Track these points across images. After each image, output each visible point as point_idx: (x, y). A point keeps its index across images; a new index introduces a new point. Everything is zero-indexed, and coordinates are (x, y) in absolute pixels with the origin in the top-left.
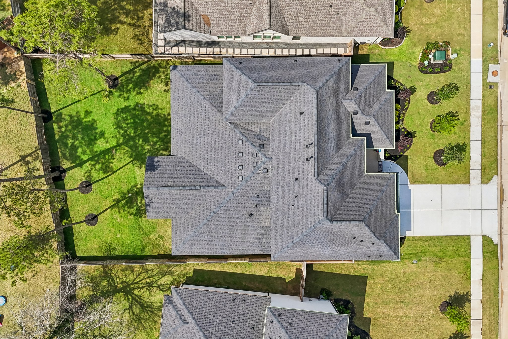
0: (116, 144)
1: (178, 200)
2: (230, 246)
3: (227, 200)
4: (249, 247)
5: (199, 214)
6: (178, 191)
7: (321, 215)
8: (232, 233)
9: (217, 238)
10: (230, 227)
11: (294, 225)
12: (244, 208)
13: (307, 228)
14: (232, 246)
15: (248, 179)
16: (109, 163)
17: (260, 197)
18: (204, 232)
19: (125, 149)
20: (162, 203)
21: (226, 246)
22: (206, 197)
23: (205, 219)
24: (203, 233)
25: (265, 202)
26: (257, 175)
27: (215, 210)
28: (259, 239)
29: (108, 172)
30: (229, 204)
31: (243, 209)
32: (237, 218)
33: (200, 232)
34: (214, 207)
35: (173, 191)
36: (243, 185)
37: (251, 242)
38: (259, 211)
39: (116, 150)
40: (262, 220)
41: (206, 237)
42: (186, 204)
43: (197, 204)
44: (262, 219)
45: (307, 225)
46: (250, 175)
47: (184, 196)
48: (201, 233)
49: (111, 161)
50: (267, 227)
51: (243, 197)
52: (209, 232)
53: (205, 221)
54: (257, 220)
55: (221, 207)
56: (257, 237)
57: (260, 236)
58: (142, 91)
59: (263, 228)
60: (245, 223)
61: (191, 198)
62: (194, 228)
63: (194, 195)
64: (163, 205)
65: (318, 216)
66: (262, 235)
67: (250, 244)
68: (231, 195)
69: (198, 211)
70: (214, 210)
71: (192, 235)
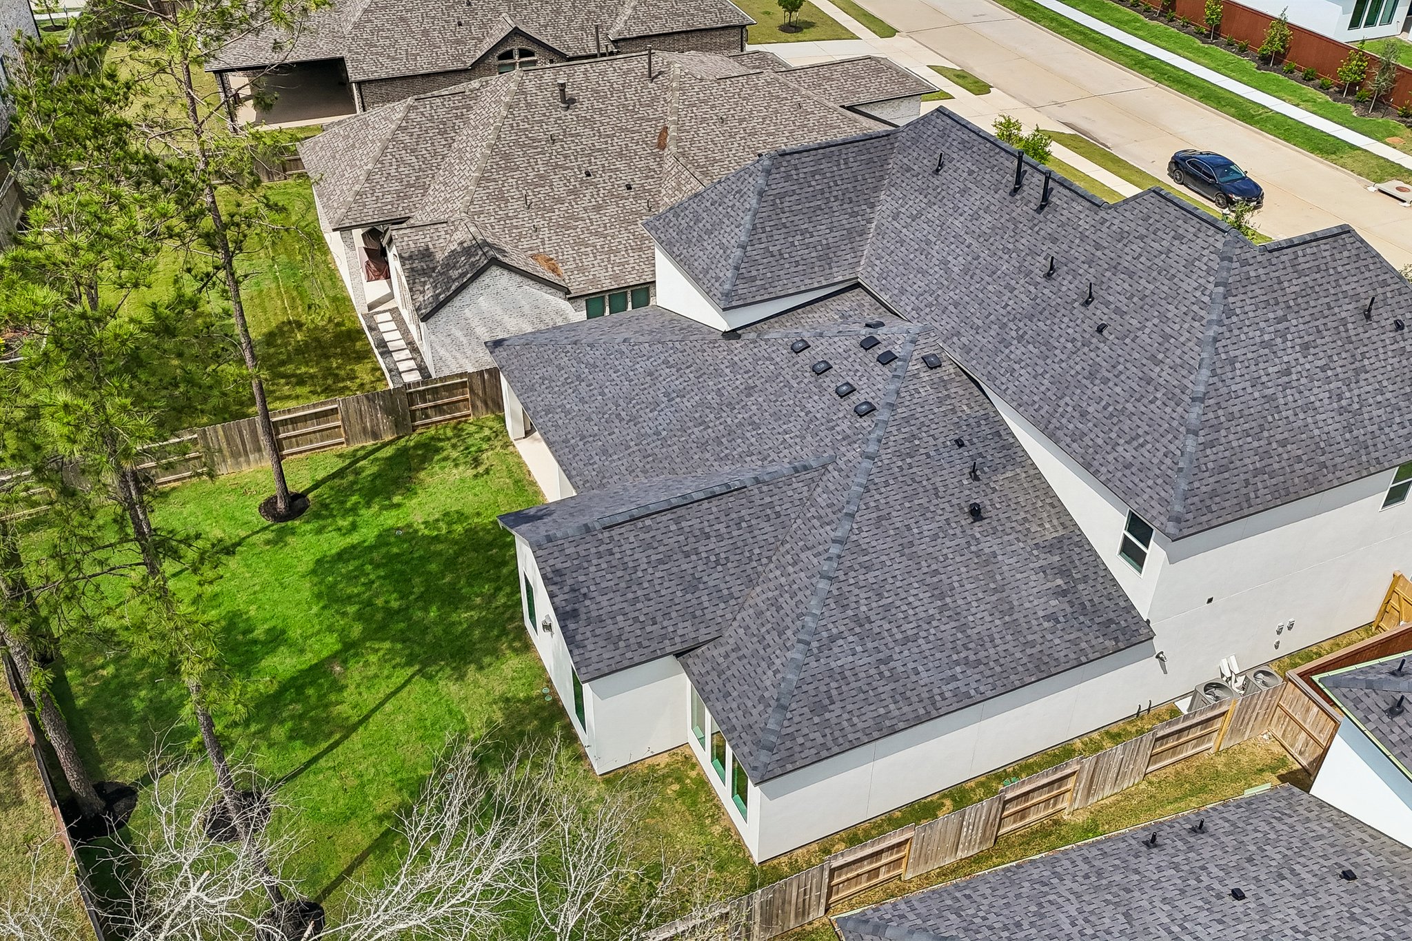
0: (338, 647)
1: (680, 556)
2: (972, 658)
3: (860, 485)
4: (1049, 637)
5: (783, 580)
6: (670, 516)
7: (1211, 240)
8: (948, 600)
9: (906, 640)
10: (929, 580)
11: (1153, 357)
12: (937, 497)
13: (1203, 313)
14: (982, 654)
15: (892, 399)
16: (326, 706)
17: (966, 443)
18: (843, 628)
19: (377, 651)
20: (623, 585)
21: (957, 663)
22: (778, 515)
23: (814, 580)
24: (840, 635)
25: (993, 455)
26: (915, 381)
27: (839, 534)
28: (1064, 593)
29: (331, 734)
30: (877, 497)
31: (935, 502)
32: (935, 537)
33: (825, 634)
34: (828, 528)
35: (648, 522)
36: (886, 422)
37: (1041, 613)
38: (994, 490)
39: (345, 662)
40: (1025, 519)
41: (859, 649)
42: (717, 562)
43: (757, 551)
44: (1023, 515)
45: (1195, 308)
46: (892, 387)
47: (697, 533)
48: (832, 639)
49: (333, 697)
50: (1060, 540)
51: (909, 461)
52: (861, 626)
53: (823, 585)
54: (1008, 525)
55: (852, 516)
56: (1049, 585)
57: (1059, 582)
58: (396, 499)
59: (1049, 548)
60: (973, 548)
61: (723, 530)
62: (789, 633)
63: (734, 516)
64: (630, 596)
65: (1206, 252)
66: (1063, 572)
67: (1046, 625)
68: (867, 464)
69: (771, 576)
70: (832, 534)
71: (799, 656)
